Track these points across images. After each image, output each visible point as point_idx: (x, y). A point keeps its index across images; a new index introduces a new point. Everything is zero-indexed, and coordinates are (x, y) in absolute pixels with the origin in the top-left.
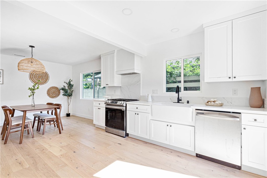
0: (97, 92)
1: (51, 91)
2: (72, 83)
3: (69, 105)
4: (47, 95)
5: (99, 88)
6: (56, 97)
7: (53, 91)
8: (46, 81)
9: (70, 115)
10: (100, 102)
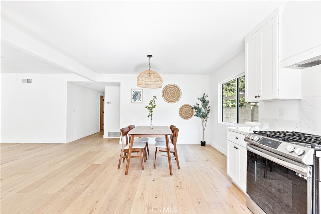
0: (250, 113)
1: (184, 110)
2: (207, 99)
3: (204, 130)
4: (179, 114)
5: (254, 106)
6: (189, 118)
7: (186, 110)
8: (178, 98)
9: (206, 144)
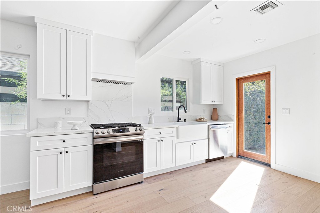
10: (63, 138)
